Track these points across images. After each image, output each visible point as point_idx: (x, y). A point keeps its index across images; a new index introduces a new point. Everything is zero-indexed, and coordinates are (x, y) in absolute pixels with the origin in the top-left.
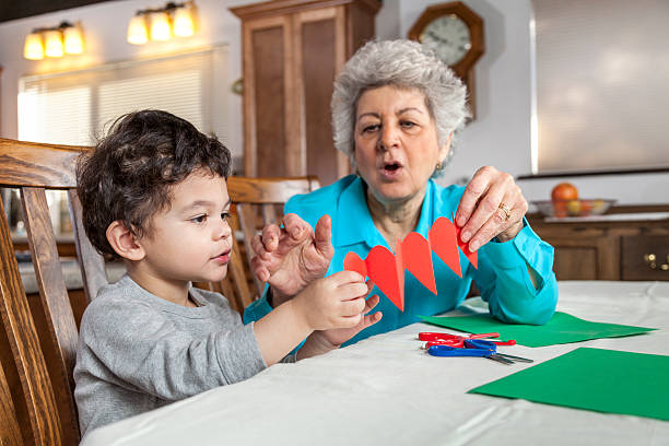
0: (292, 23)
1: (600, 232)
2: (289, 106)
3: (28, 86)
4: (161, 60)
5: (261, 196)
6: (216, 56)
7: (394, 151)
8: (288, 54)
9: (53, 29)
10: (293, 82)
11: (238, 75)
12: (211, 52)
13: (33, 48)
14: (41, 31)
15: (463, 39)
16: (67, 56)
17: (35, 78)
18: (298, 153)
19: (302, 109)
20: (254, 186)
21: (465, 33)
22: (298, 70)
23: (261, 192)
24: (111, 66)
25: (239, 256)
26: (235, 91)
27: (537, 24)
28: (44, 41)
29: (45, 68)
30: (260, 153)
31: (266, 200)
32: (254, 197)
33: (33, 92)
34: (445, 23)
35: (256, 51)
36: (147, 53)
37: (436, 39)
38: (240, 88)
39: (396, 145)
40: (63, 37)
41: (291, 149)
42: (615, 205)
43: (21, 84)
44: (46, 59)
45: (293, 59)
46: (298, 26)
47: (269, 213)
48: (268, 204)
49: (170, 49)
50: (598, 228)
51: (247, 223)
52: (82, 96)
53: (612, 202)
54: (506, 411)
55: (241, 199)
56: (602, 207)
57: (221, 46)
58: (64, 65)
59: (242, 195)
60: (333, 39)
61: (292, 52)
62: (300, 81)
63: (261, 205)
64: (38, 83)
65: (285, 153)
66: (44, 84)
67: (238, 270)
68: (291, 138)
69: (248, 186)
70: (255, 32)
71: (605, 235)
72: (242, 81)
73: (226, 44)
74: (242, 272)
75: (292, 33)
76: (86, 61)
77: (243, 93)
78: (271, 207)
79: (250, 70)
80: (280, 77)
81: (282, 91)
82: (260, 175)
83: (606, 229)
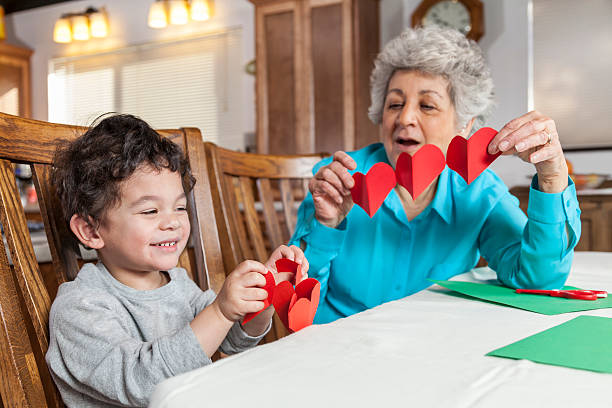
0: (302, 9)
1: (594, 205)
2: (299, 86)
3: (57, 67)
4: (179, 43)
5: (279, 172)
6: (231, 40)
7: (410, 129)
8: (298, 37)
9: (79, 15)
10: (303, 63)
11: (251, 56)
12: (225, 35)
13: (62, 32)
14: (68, 16)
15: (463, 22)
16: (93, 39)
17: (63, 60)
18: (307, 130)
19: (311, 88)
20: (272, 162)
21: (466, 16)
22: (307, 52)
23: (279, 168)
24: (134, 48)
25: (259, 226)
26: (248, 72)
27: (534, 7)
28: (71, 26)
29: (73, 51)
30: (272, 129)
31: (282, 175)
32: (272, 172)
33: (62, 72)
34: (446, 7)
35: (268, 34)
36: (167, 36)
37: (438, 22)
38: (253, 69)
39: (412, 125)
40: (89, 22)
41: (300, 126)
42: (609, 179)
43: (51, 65)
44: (74, 42)
45: (302, 43)
46: (307, 10)
47: (285, 188)
48: (285, 179)
49: (188, 32)
50: (592, 202)
51: (265, 196)
52: (106, 76)
53: (606, 176)
54: (511, 371)
55: (261, 175)
56: (596, 181)
57: (234, 30)
58: (91, 48)
59: (261, 170)
60: (341, 23)
61: (302, 34)
62: (309, 63)
63: (278, 179)
64: (66, 64)
65: (294, 129)
66: (72, 66)
67: (258, 240)
68: (300, 115)
69: (267, 163)
70: (267, 16)
71: (599, 208)
72: (255, 62)
73: (240, 27)
74: (261, 240)
75: (302, 17)
76: (111, 44)
77: (255, 73)
78: (287, 182)
79: (263, 52)
80: (291, 59)
81: (292, 71)
82: (272, 151)
83: (599, 203)
